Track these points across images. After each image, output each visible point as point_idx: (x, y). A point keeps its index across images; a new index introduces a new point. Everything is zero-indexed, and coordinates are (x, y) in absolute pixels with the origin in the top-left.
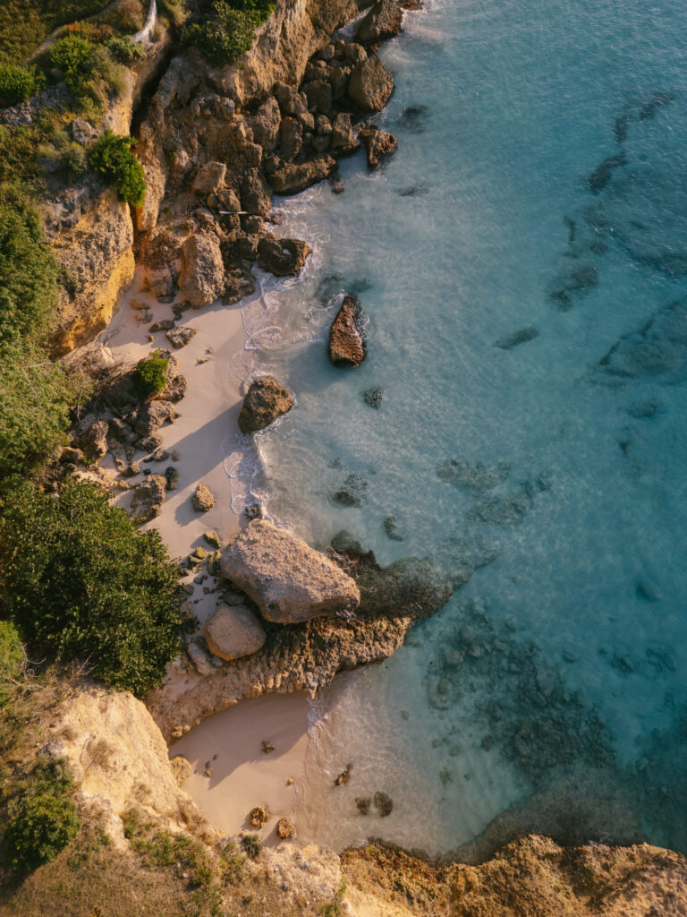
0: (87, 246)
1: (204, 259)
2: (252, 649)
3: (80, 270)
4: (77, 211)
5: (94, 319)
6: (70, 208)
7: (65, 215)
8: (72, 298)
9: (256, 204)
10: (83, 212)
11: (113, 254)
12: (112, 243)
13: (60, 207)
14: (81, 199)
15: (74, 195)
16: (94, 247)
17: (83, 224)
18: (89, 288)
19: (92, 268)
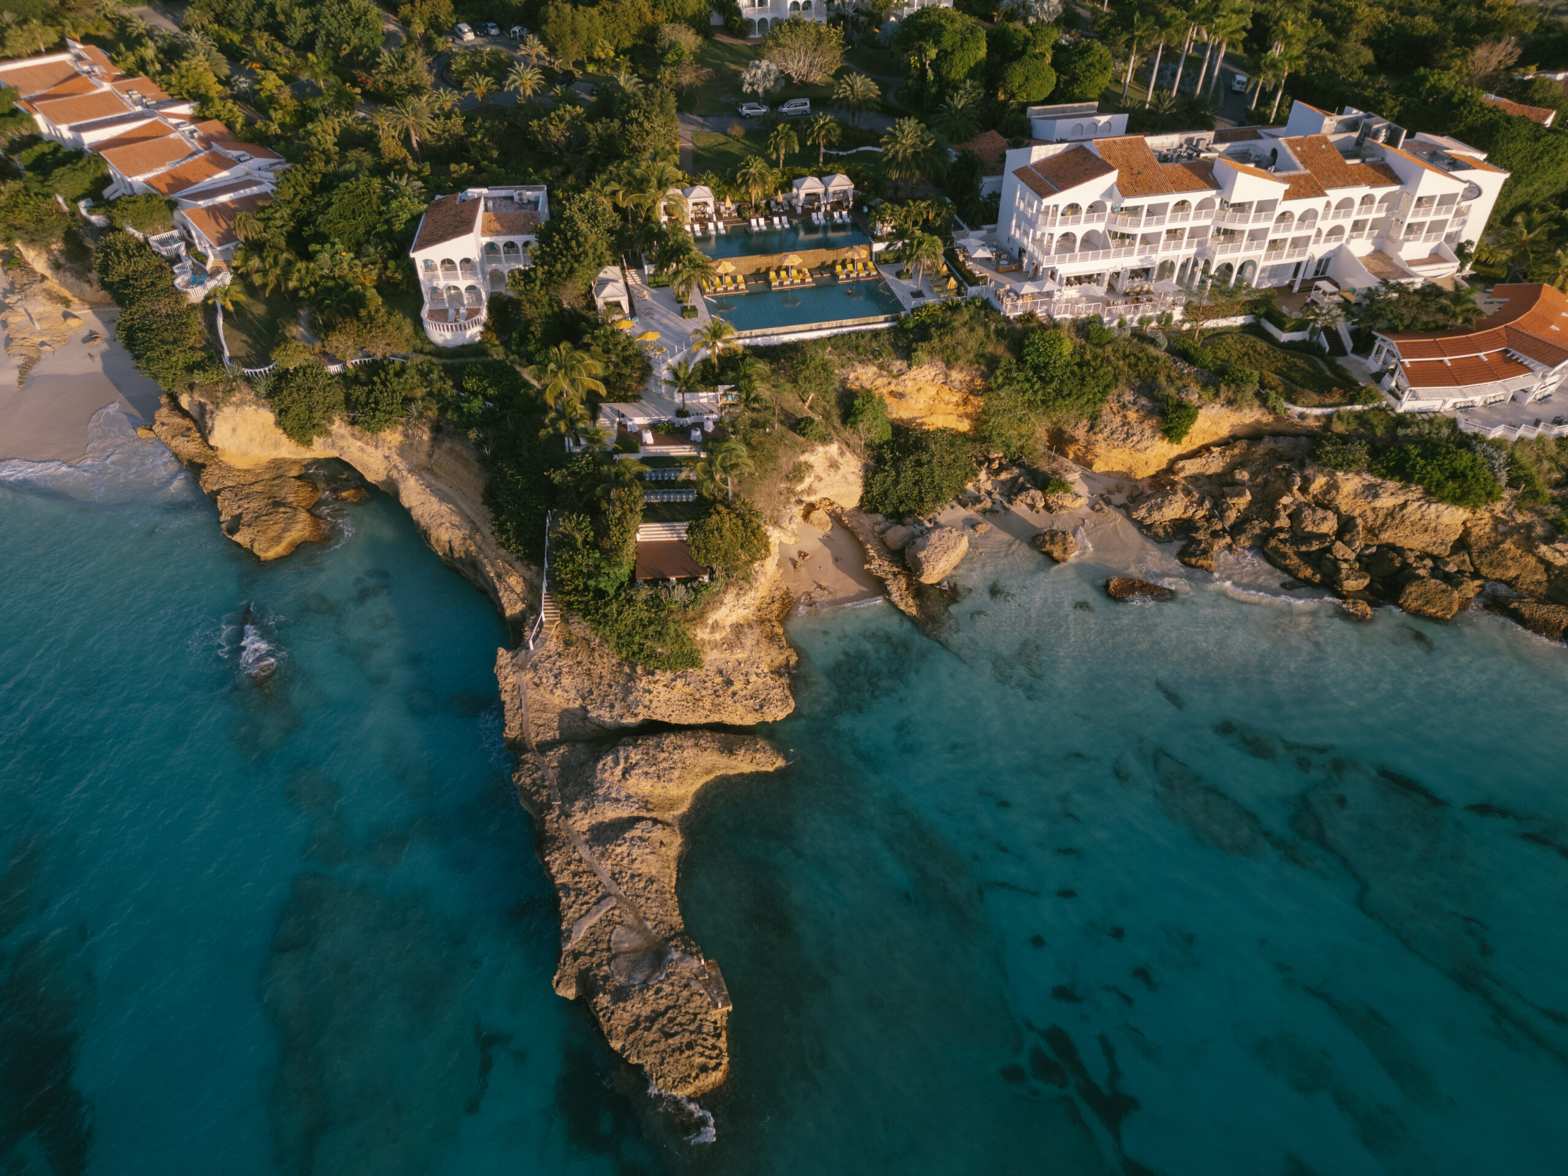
0: (1123, 425)
1: (1162, 502)
2: (889, 543)
3: (1106, 426)
4: (1136, 408)
5: (1089, 457)
6: (1134, 403)
7: (1129, 402)
8: (1088, 431)
9: (1240, 534)
10: (1137, 411)
11: (1129, 443)
12: (1135, 438)
13: (1132, 398)
14: (1143, 405)
15: (1144, 401)
16: (1125, 429)
17: (1132, 416)
18: (1100, 437)
19: (1112, 434)
